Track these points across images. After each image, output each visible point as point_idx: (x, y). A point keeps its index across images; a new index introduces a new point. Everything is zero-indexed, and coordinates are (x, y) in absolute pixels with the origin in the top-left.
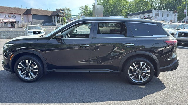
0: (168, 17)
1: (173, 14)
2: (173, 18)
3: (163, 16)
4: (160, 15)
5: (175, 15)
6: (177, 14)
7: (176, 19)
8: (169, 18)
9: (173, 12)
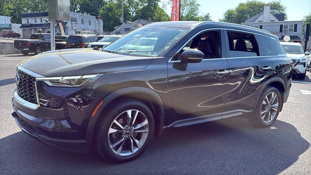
0: (90, 24)
1: (97, 21)
2: (97, 27)
3: (82, 23)
4: (79, 21)
5: (99, 23)
6: (101, 22)
7: (102, 29)
8: (92, 27)
9: (97, 18)
